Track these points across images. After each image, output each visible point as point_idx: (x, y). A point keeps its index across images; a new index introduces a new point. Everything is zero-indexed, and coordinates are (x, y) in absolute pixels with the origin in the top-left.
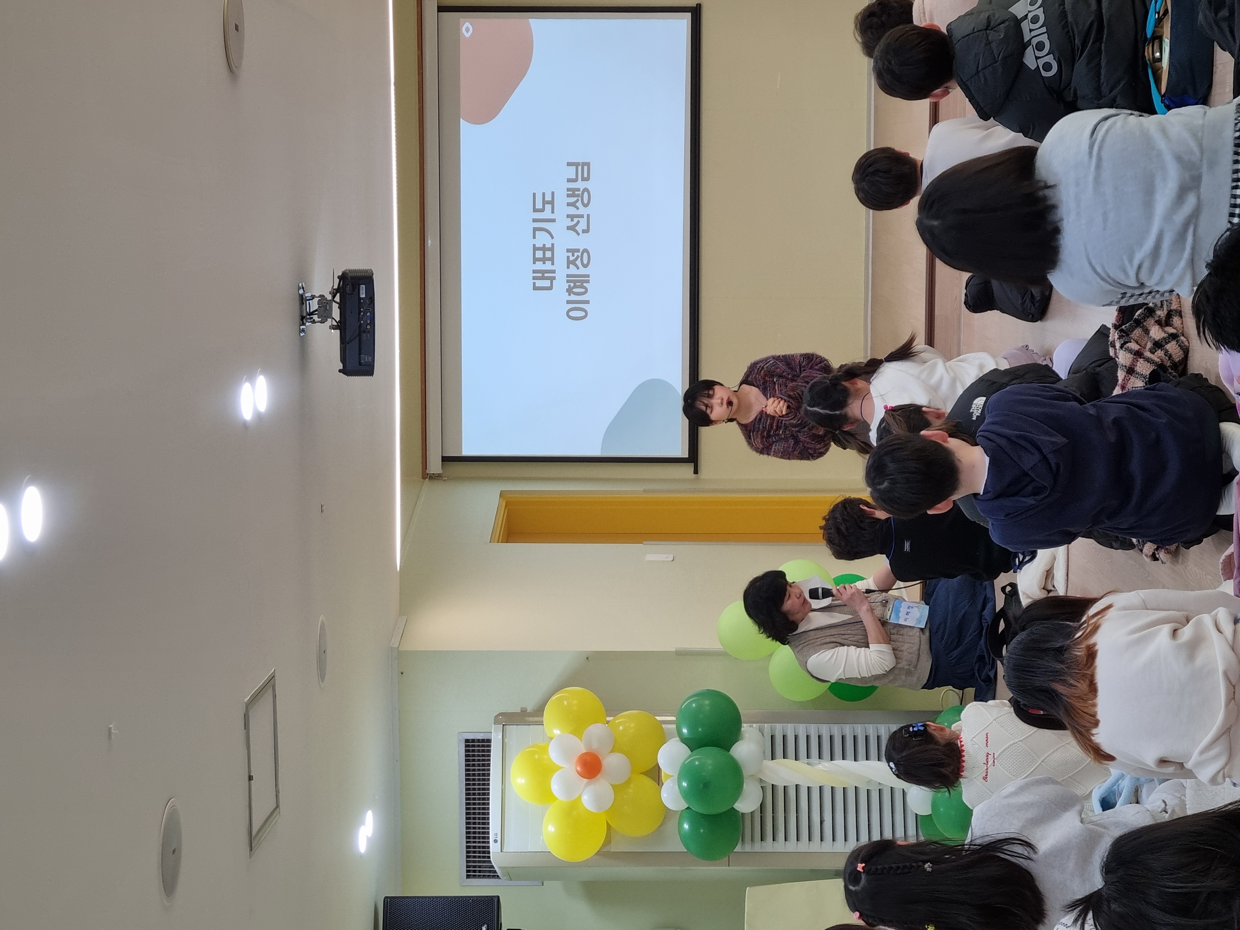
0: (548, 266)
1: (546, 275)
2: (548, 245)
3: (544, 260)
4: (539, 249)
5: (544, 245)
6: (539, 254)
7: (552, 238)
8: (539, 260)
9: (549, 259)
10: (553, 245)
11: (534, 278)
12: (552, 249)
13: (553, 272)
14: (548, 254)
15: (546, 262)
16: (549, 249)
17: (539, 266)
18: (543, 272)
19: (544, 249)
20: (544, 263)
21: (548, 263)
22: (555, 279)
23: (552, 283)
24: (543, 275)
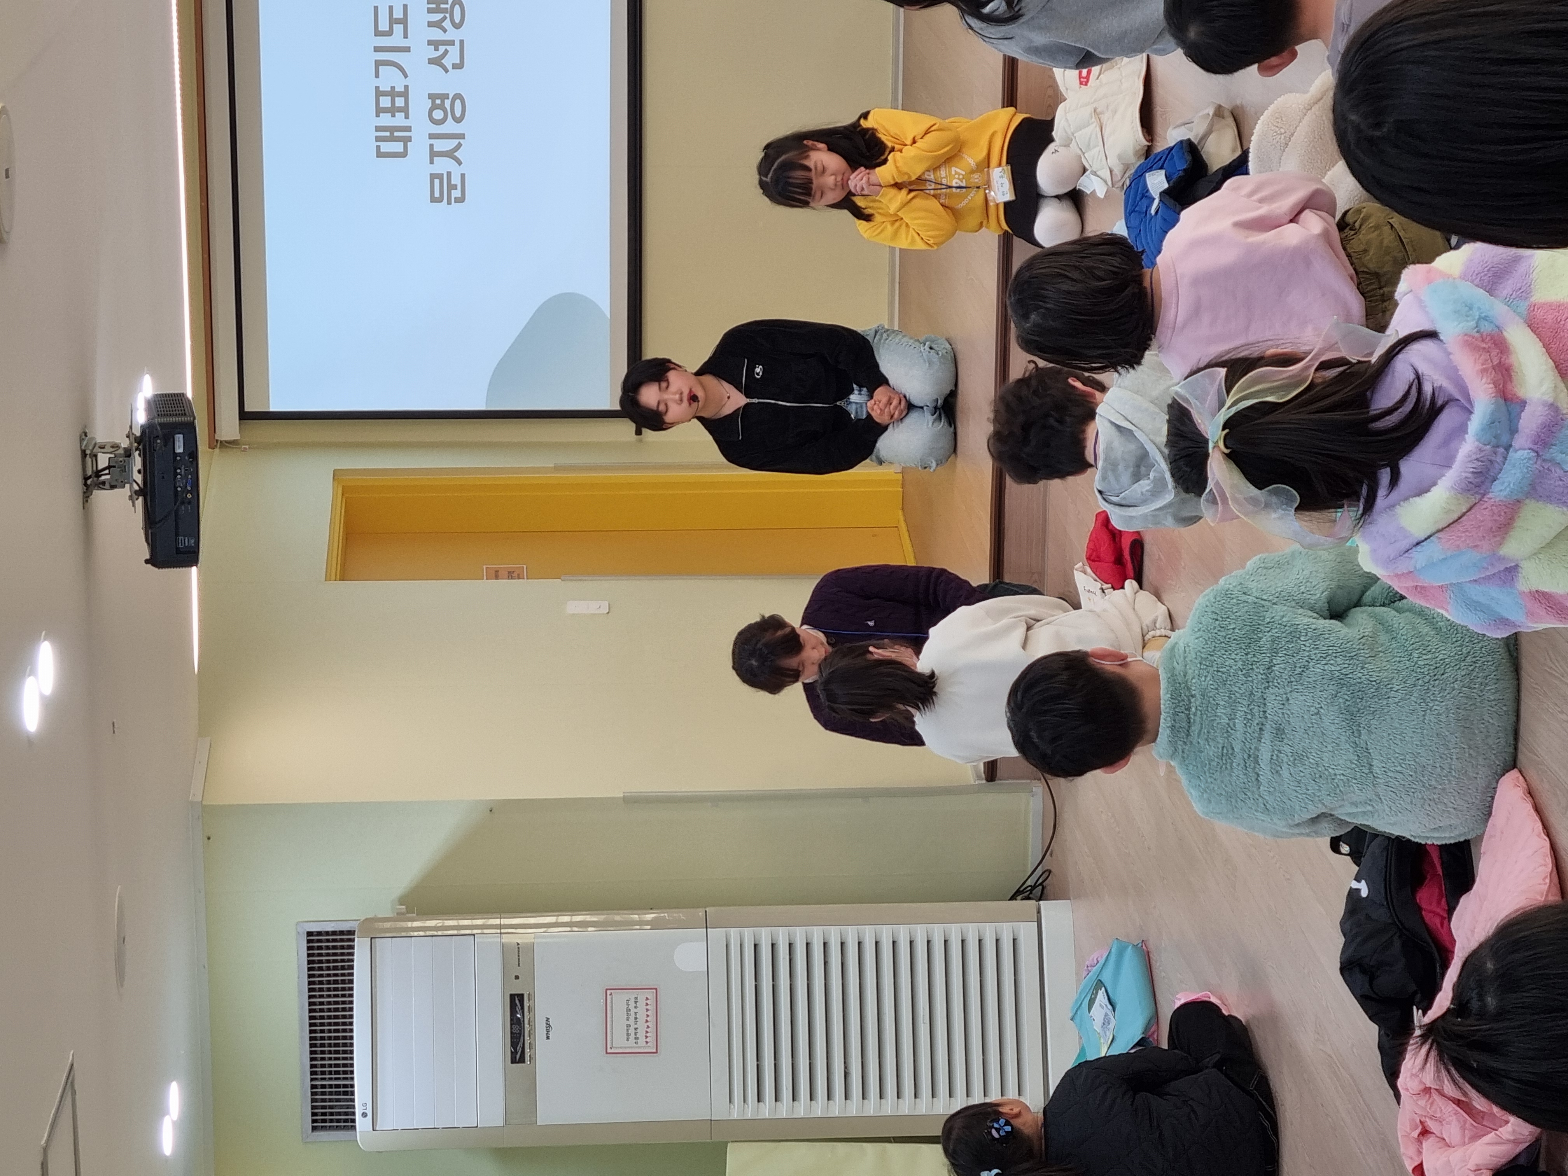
0: (399, 120)
1: (396, 134)
2: (400, 88)
3: (393, 110)
4: (385, 94)
5: (393, 88)
6: (385, 102)
7: (406, 76)
8: (385, 110)
9: (400, 110)
10: (406, 87)
11: (378, 139)
12: (405, 94)
13: (408, 129)
14: (400, 102)
15: (397, 114)
16: (400, 94)
17: (386, 120)
18: (392, 129)
19: (392, 94)
20: (393, 116)
21: (400, 116)
22: (411, 141)
23: (406, 147)
24: (392, 134)
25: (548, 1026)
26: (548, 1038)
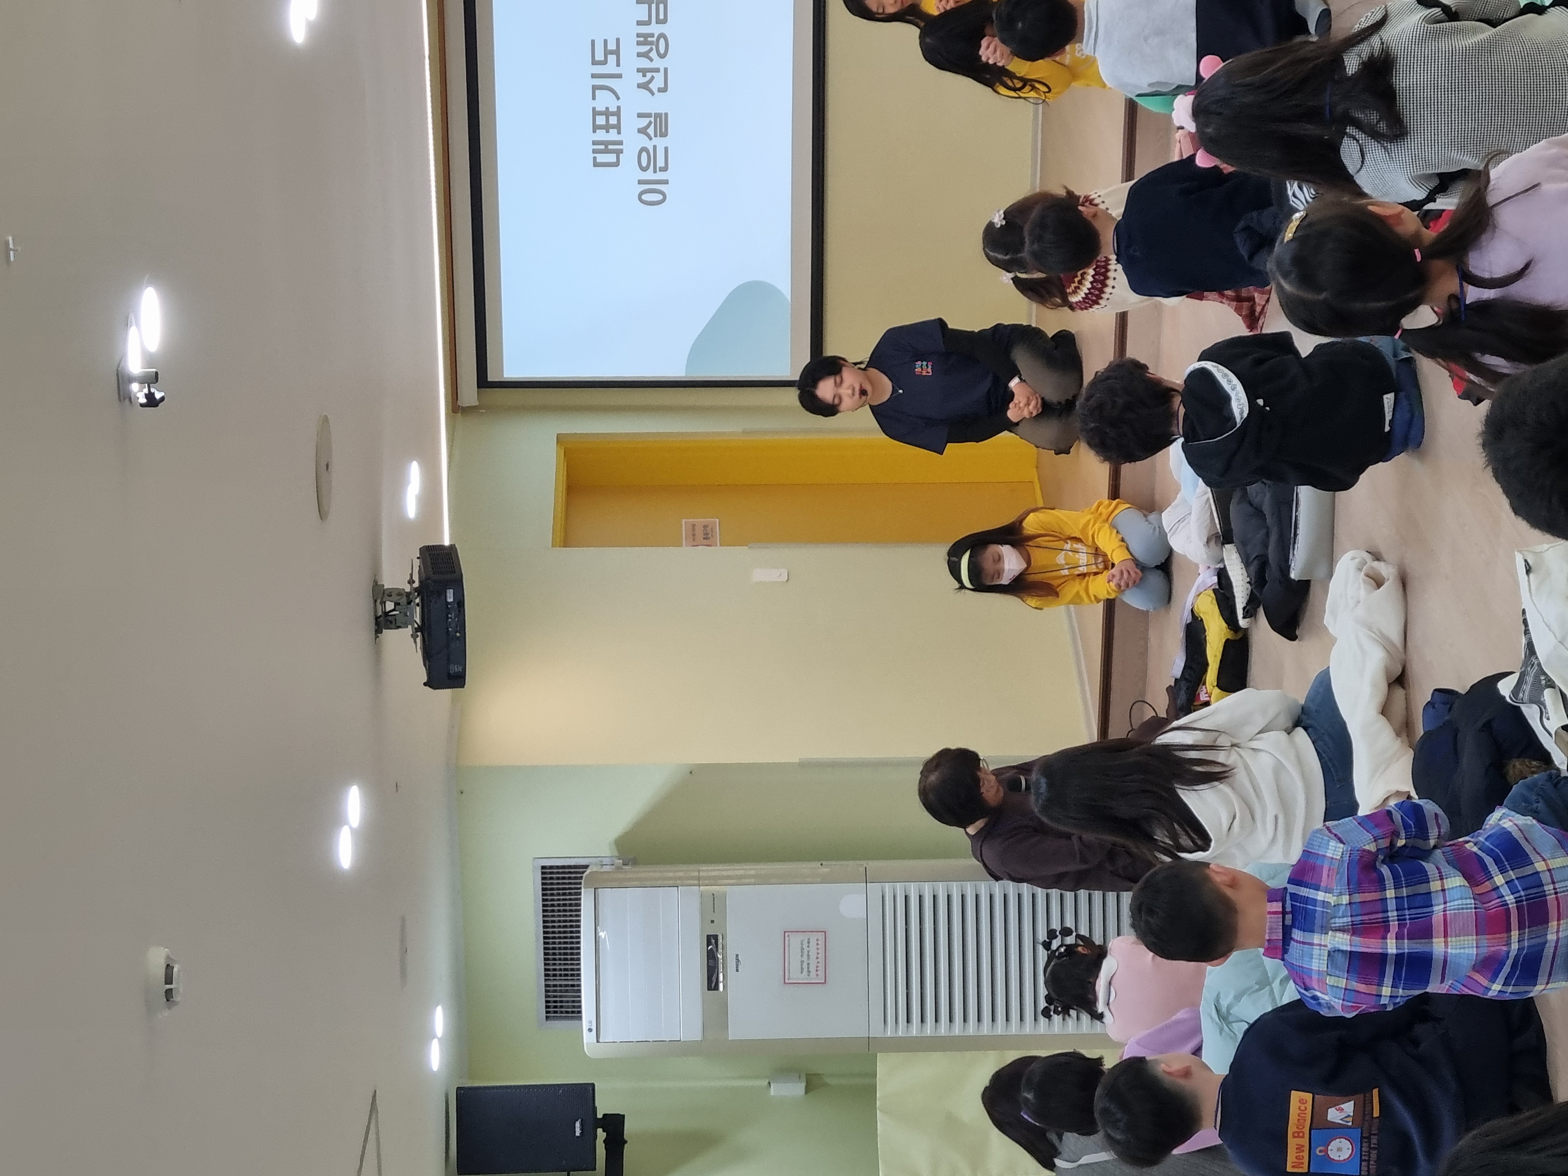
0: (613, 135)
1: (610, 147)
2: (613, 109)
3: (607, 128)
4: (600, 113)
5: (607, 108)
6: (601, 120)
7: (618, 98)
8: (601, 127)
9: (613, 127)
10: (619, 108)
11: (594, 151)
12: (618, 113)
13: (620, 143)
14: (613, 120)
15: (611, 130)
16: (613, 114)
17: (601, 135)
18: (606, 143)
19: (607, 113)
20: (608, 132)
21: (613, 132)
22: (622, 153)
23: (618, 158)
24: (606, 147)
25: (738, 960)
26: (737, 970)
